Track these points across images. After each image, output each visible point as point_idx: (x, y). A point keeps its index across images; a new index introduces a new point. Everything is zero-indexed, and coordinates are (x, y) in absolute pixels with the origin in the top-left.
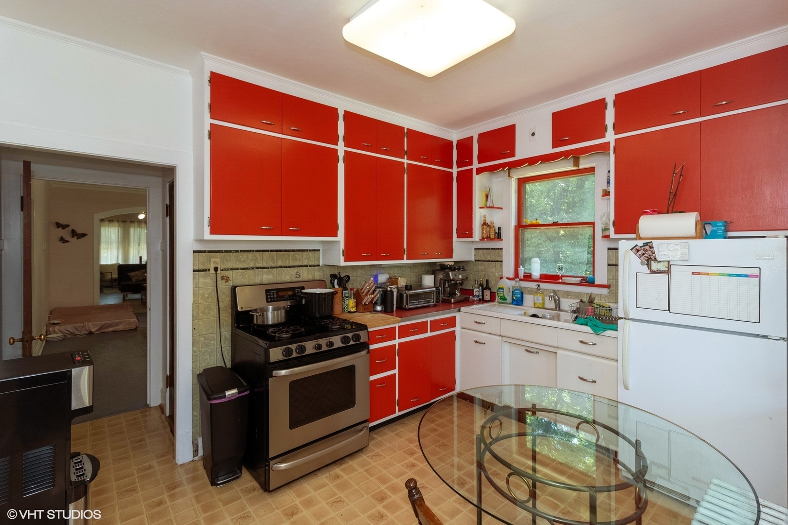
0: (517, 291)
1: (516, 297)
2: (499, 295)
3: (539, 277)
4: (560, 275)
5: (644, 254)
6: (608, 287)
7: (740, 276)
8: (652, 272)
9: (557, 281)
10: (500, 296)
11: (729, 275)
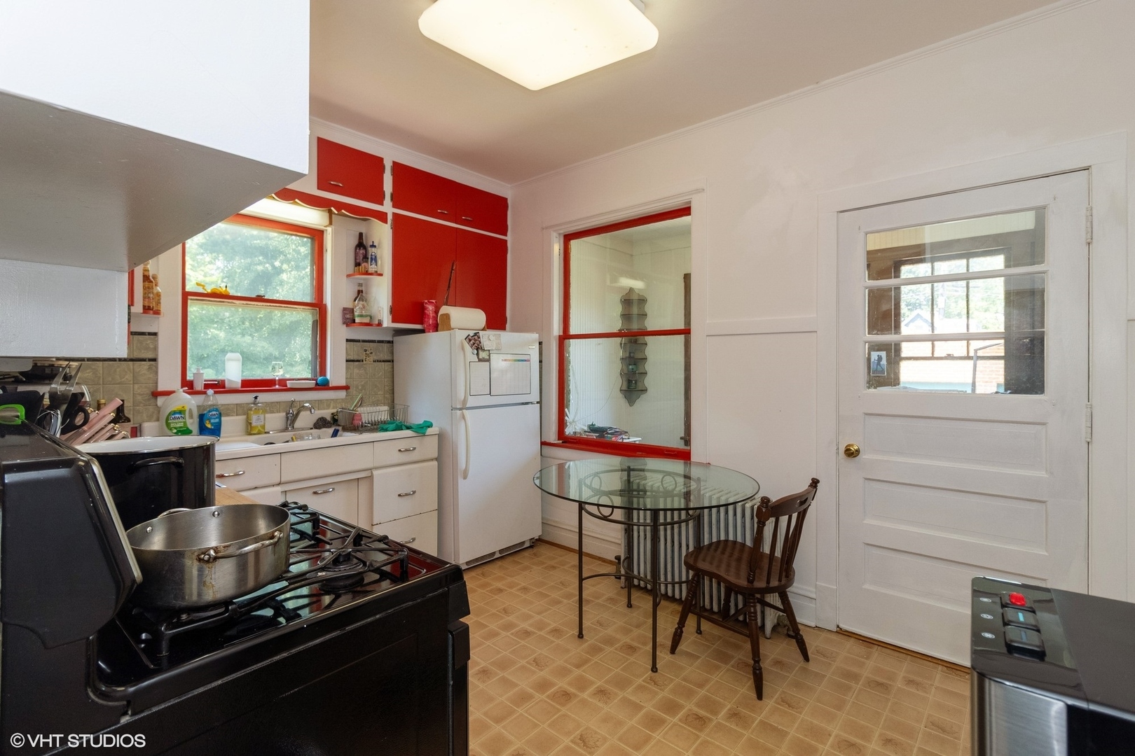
0: (214, 413)
1: (212, 424)
2: (172, 425)
3: (239, 385)
4: (277, 378)
5: (474, 344)
6: (346, 388)
7: (522, 361)
8: (480, 360)
9: (274, 388)
10: (175, 428)
11: (519, 361)
